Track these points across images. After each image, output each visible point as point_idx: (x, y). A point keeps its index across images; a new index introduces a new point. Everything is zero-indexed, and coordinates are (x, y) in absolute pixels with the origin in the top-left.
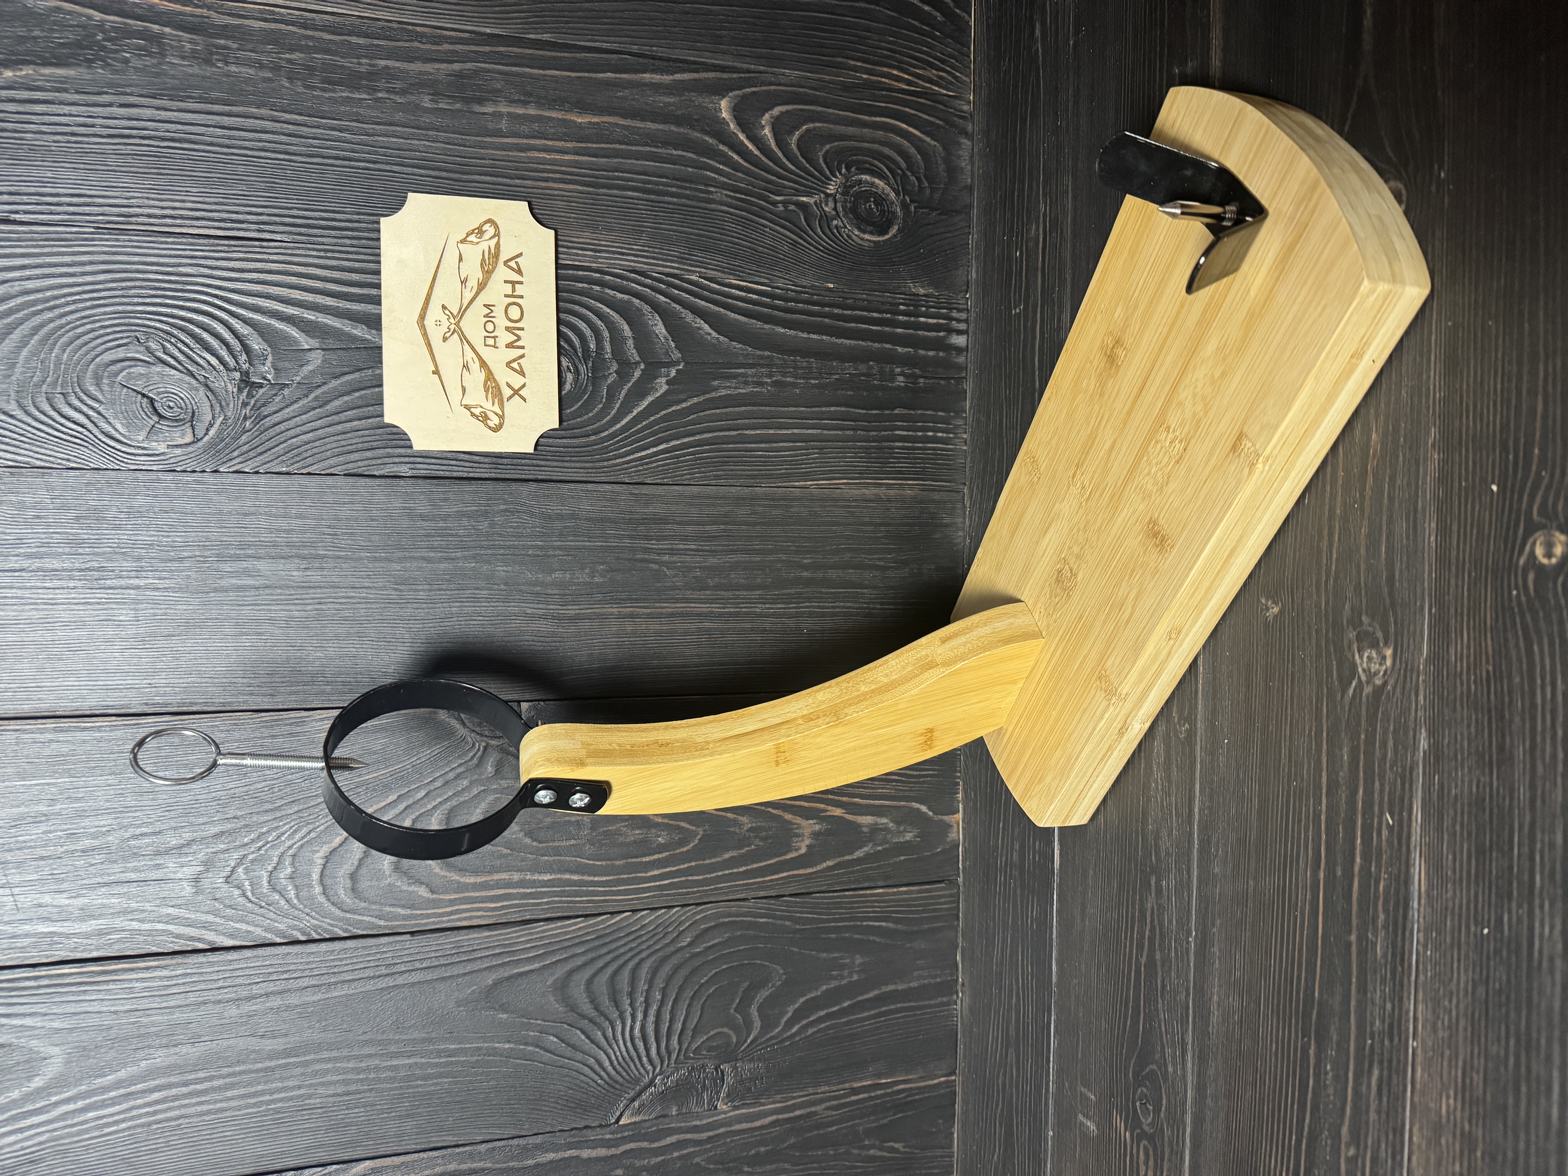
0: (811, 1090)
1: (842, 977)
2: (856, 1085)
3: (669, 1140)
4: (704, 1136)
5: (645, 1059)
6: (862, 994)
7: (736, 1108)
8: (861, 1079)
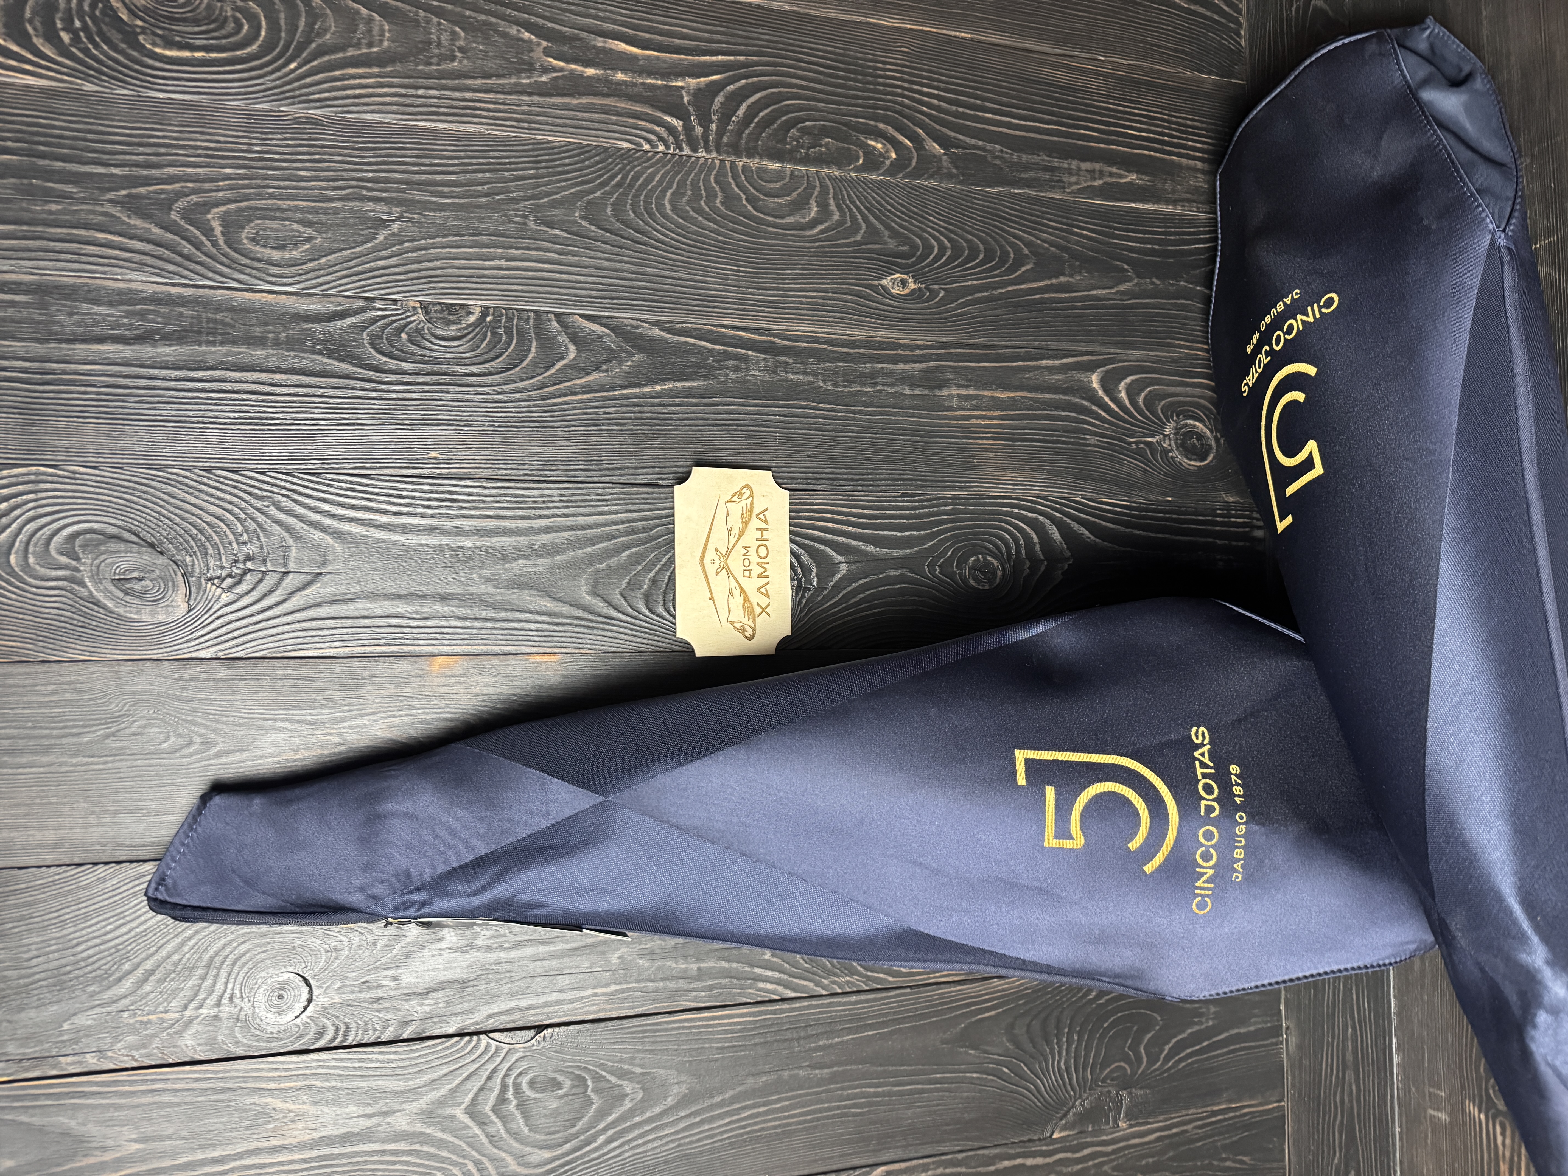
0: (1184, 1112)
1: (1201, 1023)
2: (1216, 1108)
3: (1087, 1152)
4: (1110, 1148)
5: (1069, 1087)
6: (1215, 1036)
7: (1131, 1126)
8: (1219, 1104)
